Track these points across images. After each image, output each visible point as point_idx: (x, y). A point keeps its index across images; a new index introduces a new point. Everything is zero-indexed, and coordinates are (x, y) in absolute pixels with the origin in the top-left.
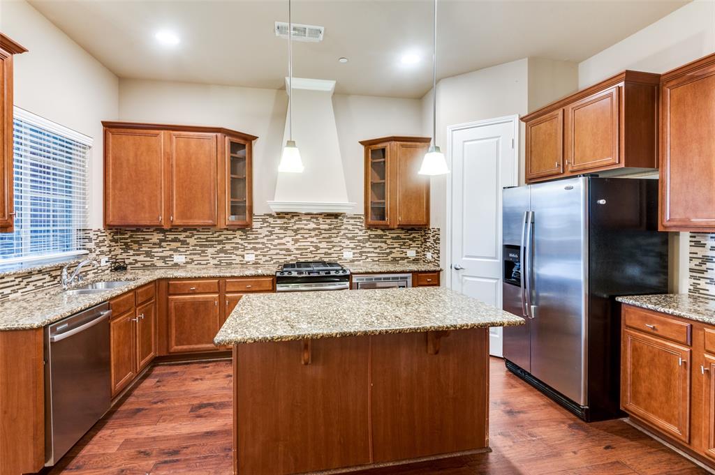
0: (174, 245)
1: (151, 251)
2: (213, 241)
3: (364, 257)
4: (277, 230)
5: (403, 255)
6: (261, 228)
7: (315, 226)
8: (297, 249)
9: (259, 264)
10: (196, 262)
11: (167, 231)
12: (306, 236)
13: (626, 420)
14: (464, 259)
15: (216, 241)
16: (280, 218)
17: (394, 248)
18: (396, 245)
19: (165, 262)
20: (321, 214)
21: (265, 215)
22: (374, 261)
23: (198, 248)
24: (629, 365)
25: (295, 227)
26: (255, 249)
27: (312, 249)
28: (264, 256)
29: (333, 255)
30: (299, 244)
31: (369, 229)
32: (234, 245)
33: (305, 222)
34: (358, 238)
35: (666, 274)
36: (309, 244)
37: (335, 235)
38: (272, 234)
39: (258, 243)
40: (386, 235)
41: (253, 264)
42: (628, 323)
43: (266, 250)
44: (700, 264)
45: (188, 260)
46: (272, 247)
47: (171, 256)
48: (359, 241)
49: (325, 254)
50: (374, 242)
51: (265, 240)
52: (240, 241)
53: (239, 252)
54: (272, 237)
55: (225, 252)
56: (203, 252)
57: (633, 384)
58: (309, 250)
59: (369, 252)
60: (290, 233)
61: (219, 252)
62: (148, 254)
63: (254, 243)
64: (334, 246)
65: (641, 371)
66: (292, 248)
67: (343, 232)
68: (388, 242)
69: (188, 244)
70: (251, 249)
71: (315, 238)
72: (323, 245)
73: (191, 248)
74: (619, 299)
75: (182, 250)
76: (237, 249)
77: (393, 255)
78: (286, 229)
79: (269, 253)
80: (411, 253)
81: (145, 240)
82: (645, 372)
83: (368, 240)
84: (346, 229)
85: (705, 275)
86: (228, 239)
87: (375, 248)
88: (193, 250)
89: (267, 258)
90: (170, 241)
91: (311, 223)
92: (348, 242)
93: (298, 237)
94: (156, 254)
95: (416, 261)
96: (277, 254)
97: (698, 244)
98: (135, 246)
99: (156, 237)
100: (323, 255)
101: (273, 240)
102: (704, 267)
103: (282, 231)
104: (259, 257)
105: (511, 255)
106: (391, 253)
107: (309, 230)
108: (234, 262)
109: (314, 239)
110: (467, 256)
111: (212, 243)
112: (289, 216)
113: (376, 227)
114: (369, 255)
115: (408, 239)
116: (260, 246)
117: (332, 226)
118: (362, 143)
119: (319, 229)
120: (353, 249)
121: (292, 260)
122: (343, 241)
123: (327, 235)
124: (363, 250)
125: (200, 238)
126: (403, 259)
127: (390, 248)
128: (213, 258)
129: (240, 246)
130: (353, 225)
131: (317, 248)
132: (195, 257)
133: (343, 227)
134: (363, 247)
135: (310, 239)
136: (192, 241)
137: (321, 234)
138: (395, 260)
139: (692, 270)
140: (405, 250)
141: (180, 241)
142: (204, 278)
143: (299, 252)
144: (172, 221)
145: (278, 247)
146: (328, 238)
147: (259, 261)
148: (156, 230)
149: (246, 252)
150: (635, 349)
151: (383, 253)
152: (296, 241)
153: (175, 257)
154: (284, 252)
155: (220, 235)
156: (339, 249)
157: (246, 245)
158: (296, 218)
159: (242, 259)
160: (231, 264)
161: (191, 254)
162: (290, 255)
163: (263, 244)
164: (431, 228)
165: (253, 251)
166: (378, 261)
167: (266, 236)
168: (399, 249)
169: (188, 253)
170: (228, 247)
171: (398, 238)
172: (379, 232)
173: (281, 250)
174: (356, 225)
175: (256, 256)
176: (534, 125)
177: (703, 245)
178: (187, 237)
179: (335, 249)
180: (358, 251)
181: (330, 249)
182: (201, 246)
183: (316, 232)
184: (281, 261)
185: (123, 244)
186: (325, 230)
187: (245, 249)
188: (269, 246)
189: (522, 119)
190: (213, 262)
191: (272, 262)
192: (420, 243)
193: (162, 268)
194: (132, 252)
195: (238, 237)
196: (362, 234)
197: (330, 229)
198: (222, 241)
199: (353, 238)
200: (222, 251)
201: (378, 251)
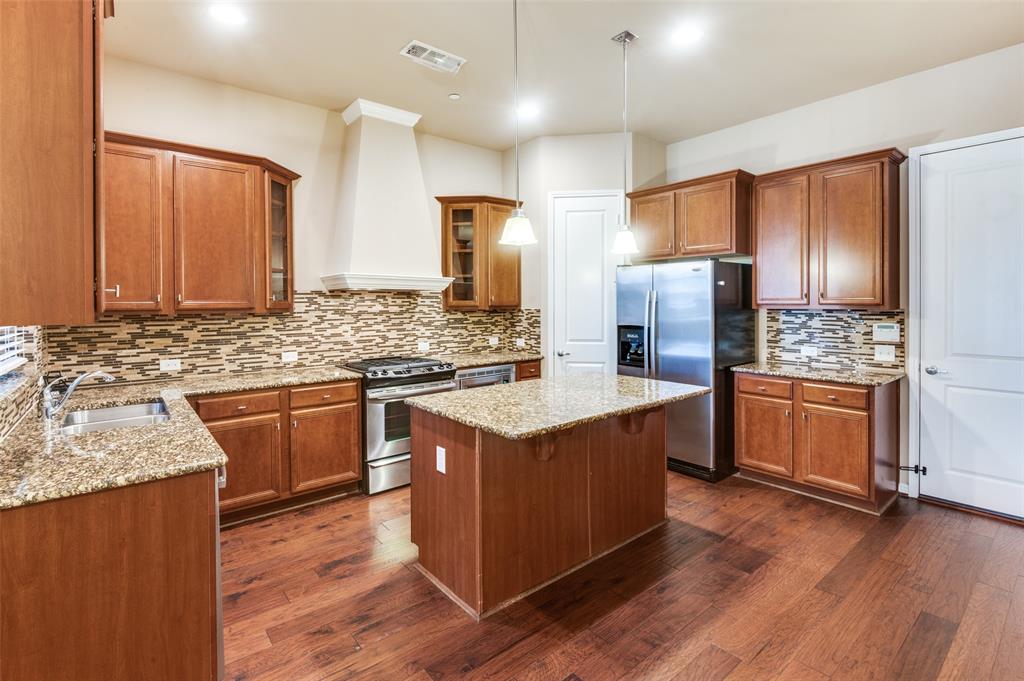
0: (160, 343)
1: (115, 356)
2: (229, 334)
3: (442, 349)
4: (329, 315)
5: (485, 344)
6: (306, 312)
7: (382, 308)
8: (358, 342)
9: (305, 365)
10: (200, 370)
11: (146, 319)
12: (370, 322)
13: (738, 475)
14: (568, 343)
15: (234, 334)
16: (333, 297)
17: (475, 335)
18: (478, 332)
19: (143, 372)
20: (389, 292)
21: (312, 292)
22: (454, 353)
23: (203, 346)
24: (743, 425)
25: (356, 311)
26: (298, 344)
27: (379, 340)
28: (312, 353)
29: (406, 348)
30: (361, 334)
31: (447, 311)
32: (264, 339)
33: (369, 303)
34: (436, 324)
35: (753, 346)
36: (374, 333)
37: (407, 321)
38: (323, 321)
39: (303, 335)
40: (466, 319)
41: (296, 366)
42: (741, 389)
43: (314, 344)
44: (775, 336)
45: (186, 367)
46: (323, 340)
47: (154, 362)
48: (436, 327)
49: (396, 346)
50: (453, 328)
51: (312, 330)
52: (274, 333)
53: (273, 350)
54: (322, 326)
55: (251, 350)
56: (213, 352)
57: (747, 440)
58: (374, 343)
59: (448, 342)
60: (348, 318)
61: (239, 351)
62: (109, 361)
63: (295, 335)
64: (406, 336)
65: (753, 428)
66: (351, 340)
67: (417, 316)
68: (470, 327)
69: (186, 340)
70: (292, 344)
71: (382, 325)
72: (393, 334)
73: (192, 346)
74: (734, 369)
75: (174, 350)
76: (268, 344)
77: (475, 344)
78: (343, 313)
79: (319, 348)
80: (494, 341)
81: (101, 335)
82: (756, 428)
83: (446, 326)
84: (421, 311)
85: (779, 344)
86: (254, 330)
87: (455, 336)
88: (196, 349)
89: (316, 356)
90: (152, 336)
91: (377, 304)
92: (423, 329)
93: (360, 324)
94: (125, 360)
95: (498, 350)
96: (330, 350)
97: (774, 319)
98: (83, 348)
99: (124, 331)
100: (392, 349)
101: (324, 329)
102: (778, 338)
103: (337, 317)
104: (304, 356)
105: (629, 336)
106: (473, 341)
107: (375, 314)
108: (265, 365)
109: (381, 327)
110: (571, 340)
111: (228, 337)
112: (348, 294)
113: (456, 309)
114: (448, 345)
115: (491, 323)
116: (306, 339)
117: (404, 309)
118: (438, 199)
119: (387, 312)
120: (429, 338)
121: (351, 358)
122: (417, 328)
123: (398, 321)
124: (442, 339)
125: (208, 330)
126: (485, 348)
127: (471, 335)
128: (230, 361)
129: (274, 340)
130: (429, 306)
131: (385, 339)
132: (199, 361)
133: (417, 310)
134: (441, 335)
135: (375, 327)
136: (193, 335)
137: (390, 319)
138: (477, 351)
139: (769, 341)
140: (487, 338)
141: (170, 335)
142: (258, 390)
143: (361, 345)
144: (179, 303)
145: (332, 339)
146: (398, 325)
147: (304, 362)
148: (126, 317)
149: (284, 348)
150: (748, 410)
151: (463, 343)
152: (358, 330)
153: (162, 362)
154: (340, 347)
155: (241, 325)
156: (412, 339)
157: (284, 338)
158: (357, 297)
159: (277, 360)
160: (260, 368)
161: (191, 357)
162: (348, 351)
163: (310, 335)
164: (522, 308)
165: (294, 348)
166: (458, 352)
167: (315, 323)
168: (480, 336)
169: (186, 354)
170: (254, 342)
171: (479, 322)
172: (459, 315)
173: (336, 343)
174: (433, 306)
175: (300, 354)
176: (640, 203)
177: (777, 320)
178: (184, 328)
179: (408, 339)
180: (435, 341)
181: (401, 339)
182: (209, 343)
183: (384, 317)
184: (336, 360)
185: (55, 344)
186: (395, 313)
187: (281, 344)
188: (319, 338)
189: (627, 195)
190: (229, 367)
191: (323, 362)
192: (502, 327)
193: (136, 383)
194: (74, 359)
195: (272, 326)
196: (439, 318)
197: (401, 313)
198: (244, 333)
199: (429, 324)
200: (244, 349)
201: (458, 339)
